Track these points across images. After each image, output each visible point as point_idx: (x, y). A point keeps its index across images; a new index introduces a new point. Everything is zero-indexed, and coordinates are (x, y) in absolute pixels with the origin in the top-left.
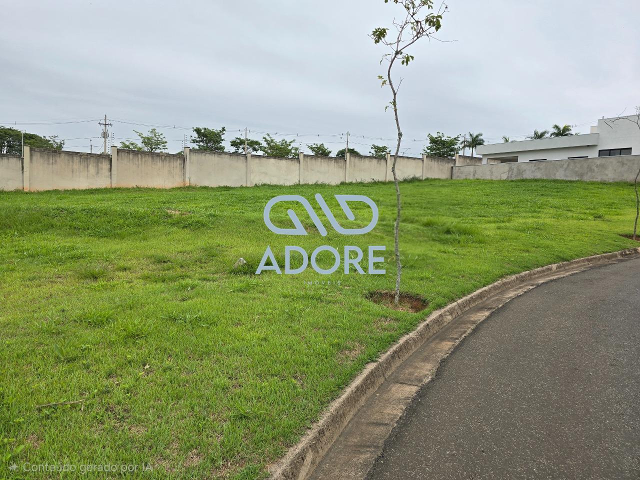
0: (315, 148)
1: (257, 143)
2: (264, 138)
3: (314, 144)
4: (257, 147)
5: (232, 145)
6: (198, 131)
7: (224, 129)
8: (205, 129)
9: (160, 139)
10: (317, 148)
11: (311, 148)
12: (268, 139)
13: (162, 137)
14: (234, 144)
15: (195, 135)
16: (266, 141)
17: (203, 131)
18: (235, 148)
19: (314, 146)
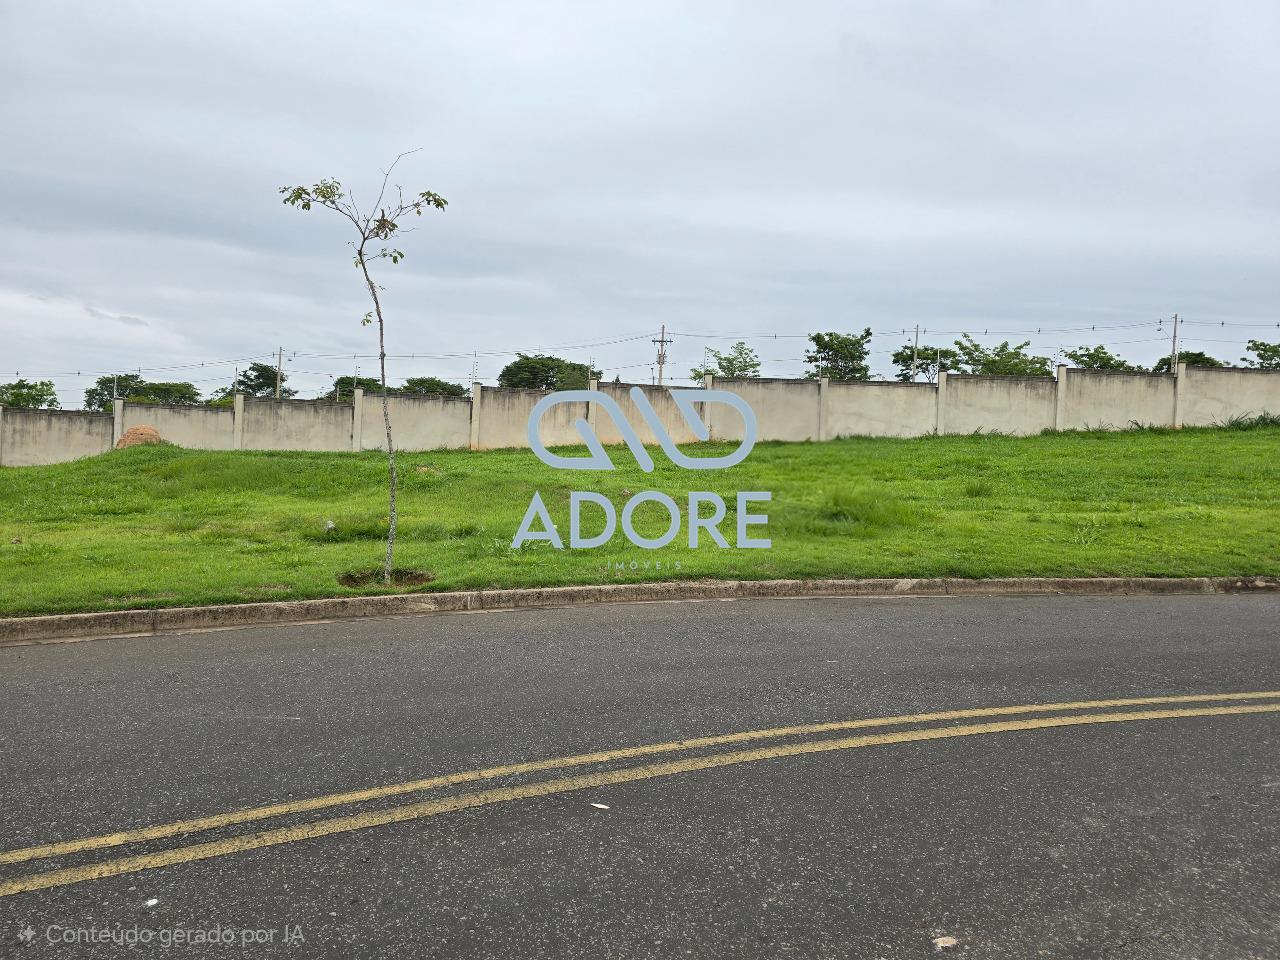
0: (1082, 356)
1: (946, 354)
2: (956, 343)
3: (1081, 348)
4: (948, 362)
5: (895, 362)
6: (818, 339)
7: (868, 333)
8: (831, 335)
9: (748, 360)
10: (1089, 356)
11: (1073, 356)
12: (966, 343)
13: (752, 355)
14: (899, 358)
15: (813, 347)
16: (962, 348)
17: (827, 338)
18: (901, 367)
19: (1079, 353)
